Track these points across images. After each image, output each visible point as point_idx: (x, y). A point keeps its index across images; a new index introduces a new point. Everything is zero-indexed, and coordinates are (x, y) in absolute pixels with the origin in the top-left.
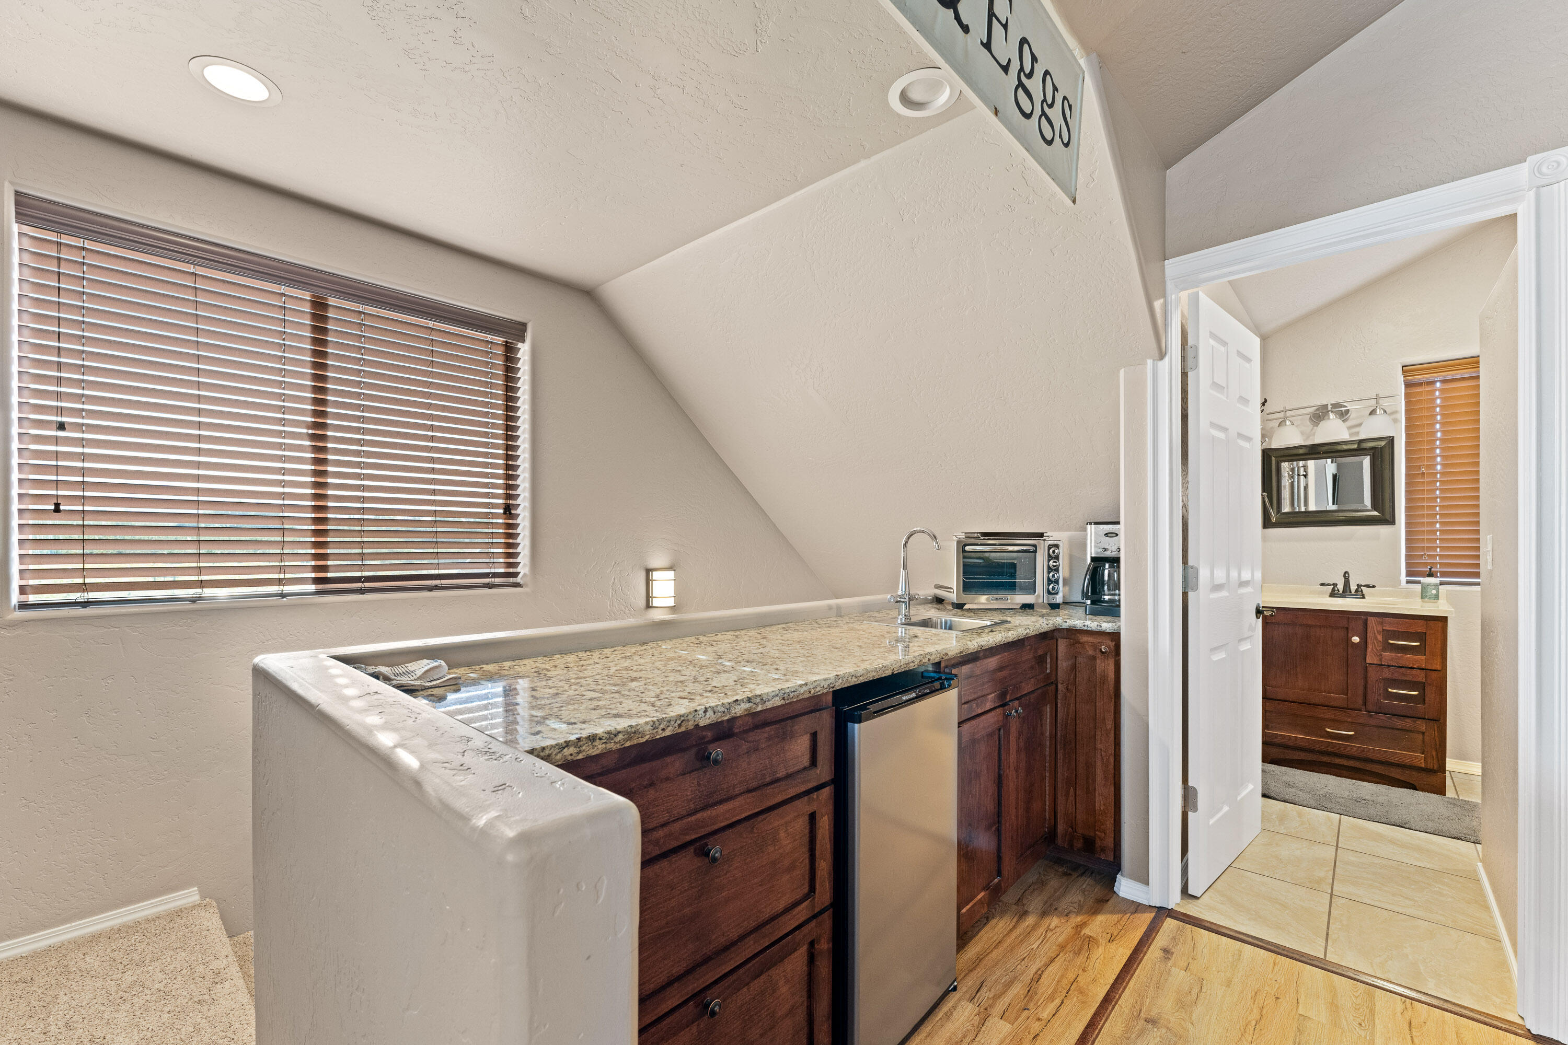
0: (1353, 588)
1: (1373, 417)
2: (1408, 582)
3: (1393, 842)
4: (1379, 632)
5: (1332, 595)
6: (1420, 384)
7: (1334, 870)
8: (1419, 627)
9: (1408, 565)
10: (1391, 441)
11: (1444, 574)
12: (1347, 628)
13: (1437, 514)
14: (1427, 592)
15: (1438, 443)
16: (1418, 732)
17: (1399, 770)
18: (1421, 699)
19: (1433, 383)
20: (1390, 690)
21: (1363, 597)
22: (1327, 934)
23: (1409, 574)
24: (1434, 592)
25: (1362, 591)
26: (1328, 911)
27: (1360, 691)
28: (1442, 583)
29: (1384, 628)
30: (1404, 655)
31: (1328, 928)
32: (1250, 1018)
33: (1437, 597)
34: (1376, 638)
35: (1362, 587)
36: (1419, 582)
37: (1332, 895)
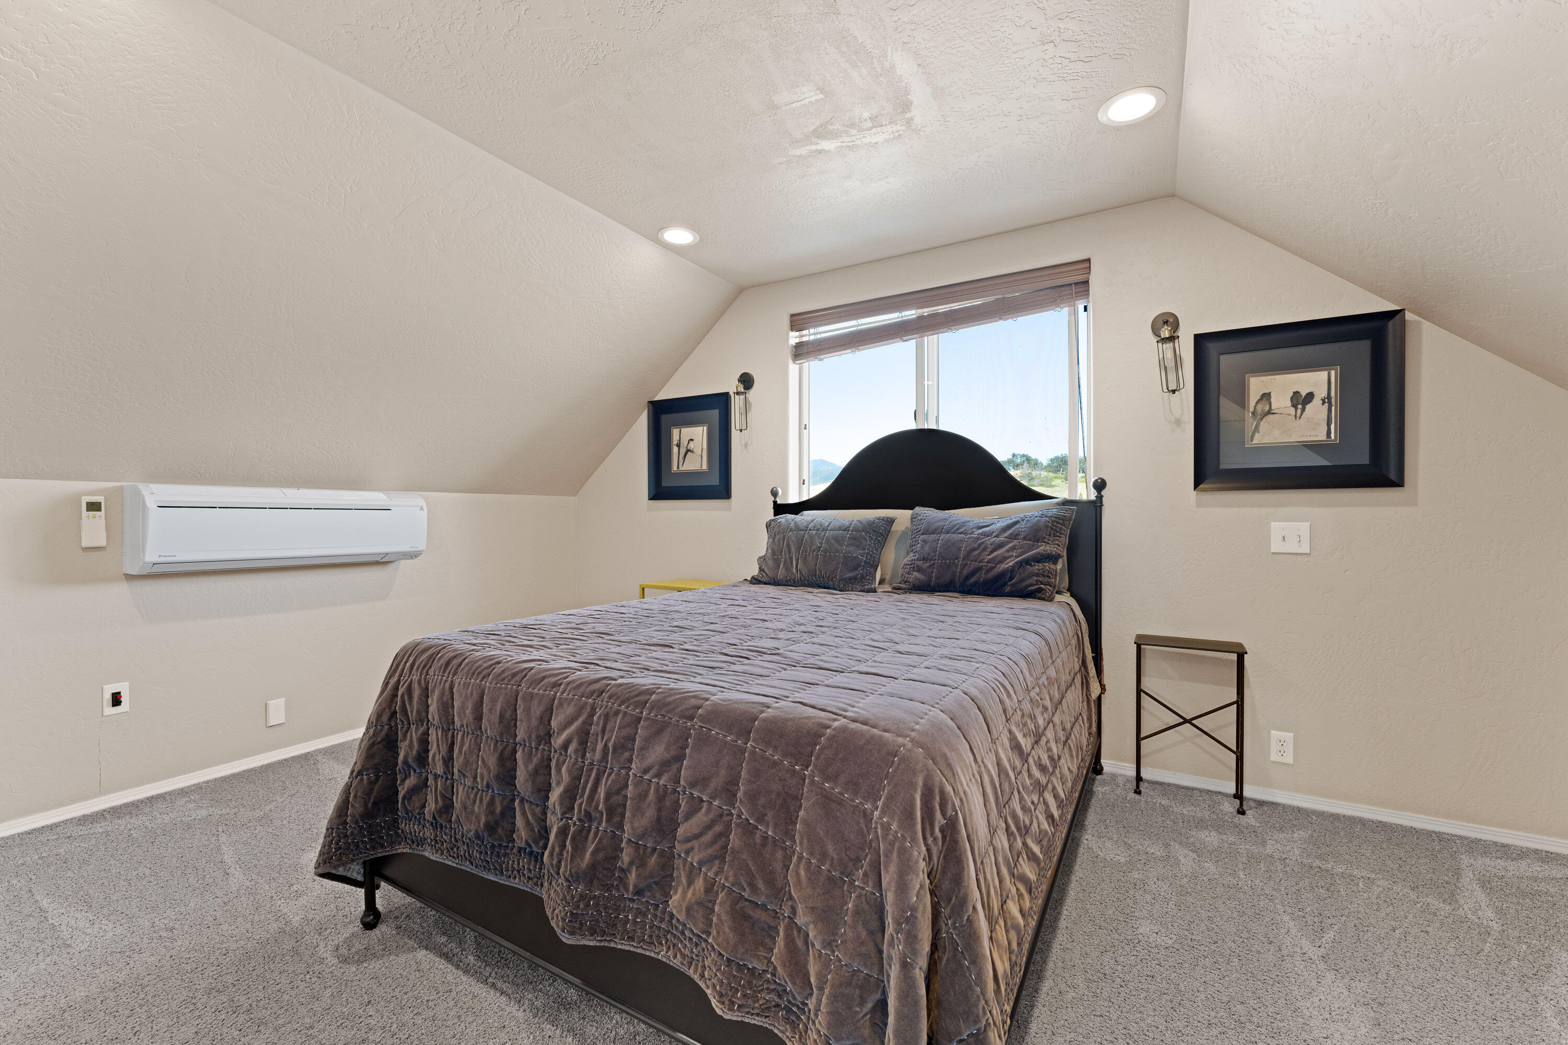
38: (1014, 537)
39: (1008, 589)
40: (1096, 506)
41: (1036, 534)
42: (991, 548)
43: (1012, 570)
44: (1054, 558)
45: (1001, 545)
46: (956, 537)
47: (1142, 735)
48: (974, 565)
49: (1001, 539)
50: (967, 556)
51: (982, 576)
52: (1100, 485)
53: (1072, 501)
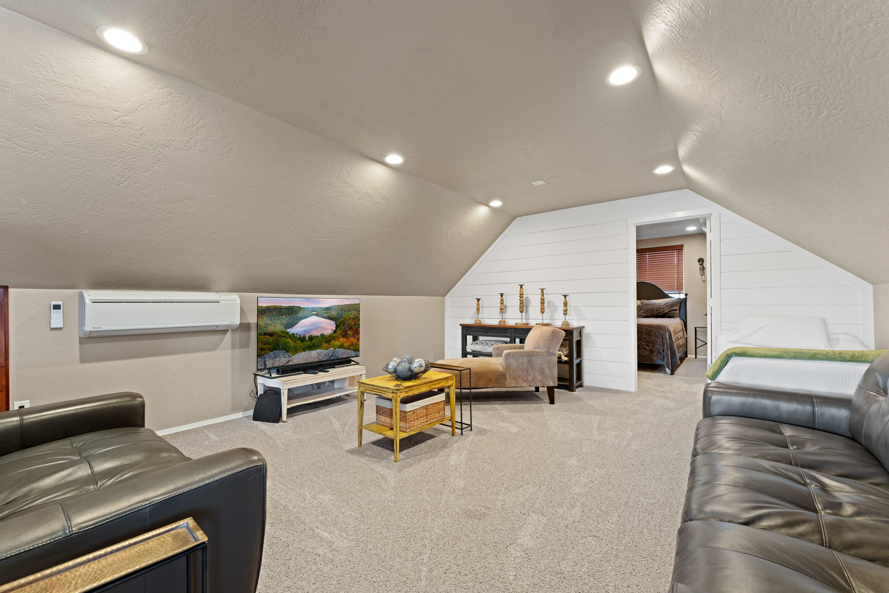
38: (667, 306)
39: (666, 316)
40: (685, 300)
41: (672, 305)
42: (662, 308)
43: (667, 313)
44: (676, 310)
45: (664, 308)
46: (654, 306)
47: (697, 347)
48: (659, 312)
49: (664, 306)
50: (657, 310)
51: (660, 314)
52: (686, 295)
53: (680, 299)
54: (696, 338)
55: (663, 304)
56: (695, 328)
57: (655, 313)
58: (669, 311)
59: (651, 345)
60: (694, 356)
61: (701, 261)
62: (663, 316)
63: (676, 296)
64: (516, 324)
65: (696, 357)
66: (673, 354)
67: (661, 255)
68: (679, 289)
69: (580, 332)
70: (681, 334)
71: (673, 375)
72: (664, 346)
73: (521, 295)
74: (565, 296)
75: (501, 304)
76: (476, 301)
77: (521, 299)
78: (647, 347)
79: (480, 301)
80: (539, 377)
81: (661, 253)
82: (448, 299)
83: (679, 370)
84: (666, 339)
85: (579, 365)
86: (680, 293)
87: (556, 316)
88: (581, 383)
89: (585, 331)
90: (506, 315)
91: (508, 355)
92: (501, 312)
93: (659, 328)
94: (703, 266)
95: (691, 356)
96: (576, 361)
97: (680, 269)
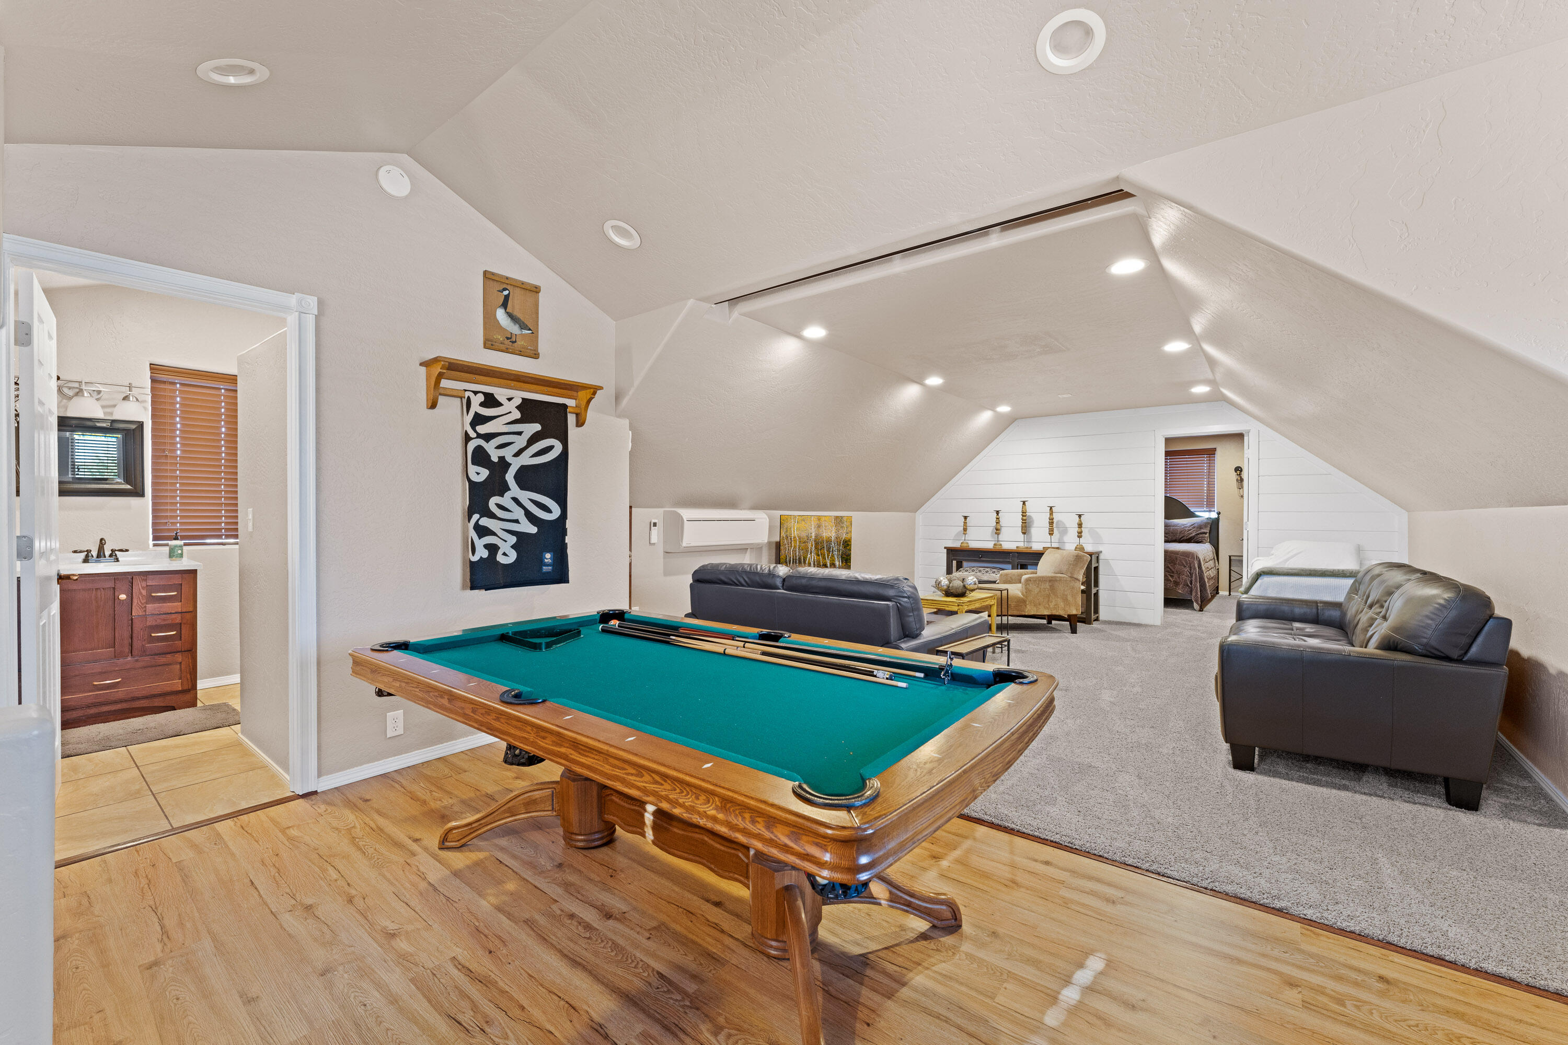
0: (107, 553)
1: (126, 403)
2: (155, 545)
3: (177, 747)
4: (143, 588)
5: (86, 560)
6: (164, 382)
7: (145, 781)
8: (177, 580)
9: (154, 531)
10: (141, 425)
11: (183, 538)
12: (114, 588)
13: (178, 490)
14: (174, 552)
15: (178, 432)
16: (176, 663)
17: (161, 699)
18: (179, 636)
19: (175, 384)
20: (153, 635)
21: (117, 560)
22: (166, 816)
23: (155, 538)
24: (180, 552)
25: (116, 555)
26: (157, 804)
27: (127, 641)
28: (185, 544)
29: (148, 584)
30: (164, 604)
31: (164, 812)
32: (142, 886)
33: (181, 555)
34: (141, 593)
35: (116, 552)
36: (167, 545)
37: (153, 795)
38: (1194, 527)
39: (1193, 541)
40: (1217, 520)
41: (1200, 527)
43: (1194, 537)
44: (1206, 533)
45: (1190, 530)
46: (1179, 528)
47: (1231, 581)
49: (1190, 528)
50: (1183, 533)
51: (1185, 538)
52: (1219, 514)
53: (1210, 518)
54: (1230, 570)
55: (1188, 525)
56: (1230, 557)
57: (1178, 536)
58: (1197, 535)
59: (1176, 576)
60: (1227, 593)
61: (1239, 470)
62: (1189, 541)
63: (1205, 515)
64: (1017, 547)
65: (1230, 594)
66: (1203, 585)
67: (1187, 461)
68: (1210, 504)
69: (1098, 557)
70: (1211, 563)
71: (1202, 611)
72: (1191, 577)
73: (1024, 513)
74: (1080, 516)
75: (997, 523)
76: (963, 520)
77: (1024, 518)
78: (1170, 578)
79: (968, 519)
80: (1062, 604)
81: (1186, 458)
82: (920, 517)
83: (1210, 606)
84: (1195, 568)
85: (1096, 595)
86: (1210, 511)
87: (1066, 539)
88: (1097, 617)
89: (1101, 557)
90: (1001, 537)
91: (1028, 580)
92: (996, 533)
93: (1187, 554)
94: (1241, 477)
95: (1223, 592)
96: (1094, 591)
97: (1211, 480)
